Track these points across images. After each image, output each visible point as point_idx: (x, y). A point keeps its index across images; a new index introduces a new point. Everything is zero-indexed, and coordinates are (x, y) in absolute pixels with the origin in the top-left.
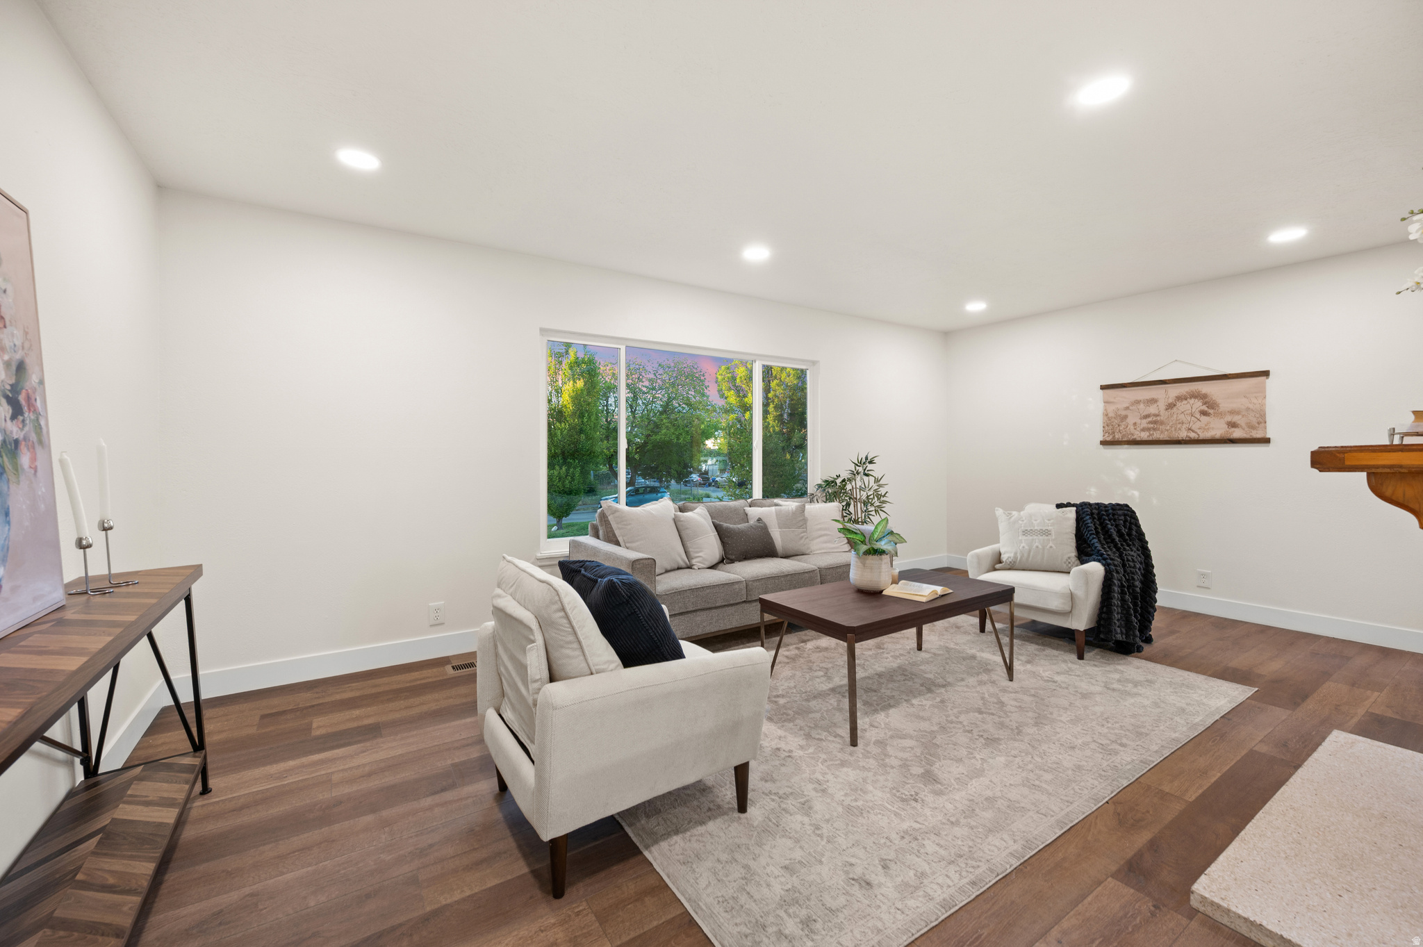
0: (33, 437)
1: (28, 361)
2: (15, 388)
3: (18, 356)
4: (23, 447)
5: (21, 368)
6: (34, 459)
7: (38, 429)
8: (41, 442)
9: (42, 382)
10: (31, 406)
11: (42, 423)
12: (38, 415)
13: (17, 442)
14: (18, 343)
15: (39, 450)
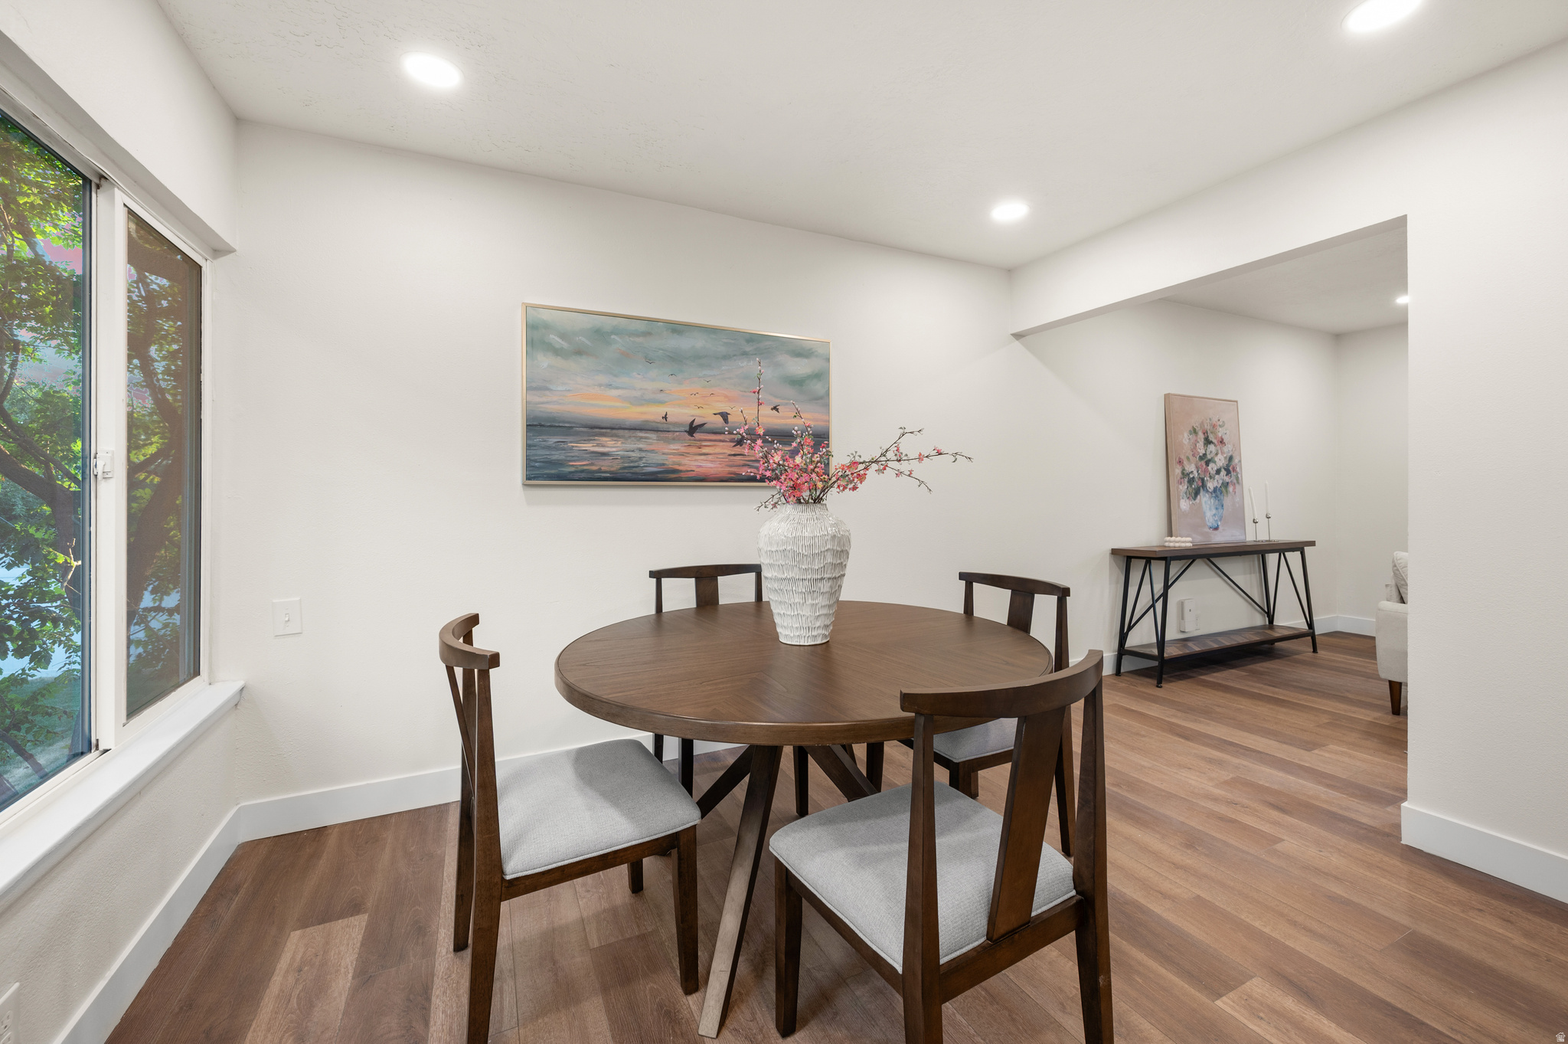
0: (1235, 481)
1: (1234, 455)
2: (1228, 465)
3: (1230, 454)
4: (1230, 484)
5: (1231, 459)
6: (1234, 488)
7: (1237, 478)
8: (1238, 483)
9: (1240, 461)
10: (1234, 470)
11: (1239, 476)
12: (1237, 473)
13: (1228, 483)
14: (1230, 450)
15: (1237, 485)
